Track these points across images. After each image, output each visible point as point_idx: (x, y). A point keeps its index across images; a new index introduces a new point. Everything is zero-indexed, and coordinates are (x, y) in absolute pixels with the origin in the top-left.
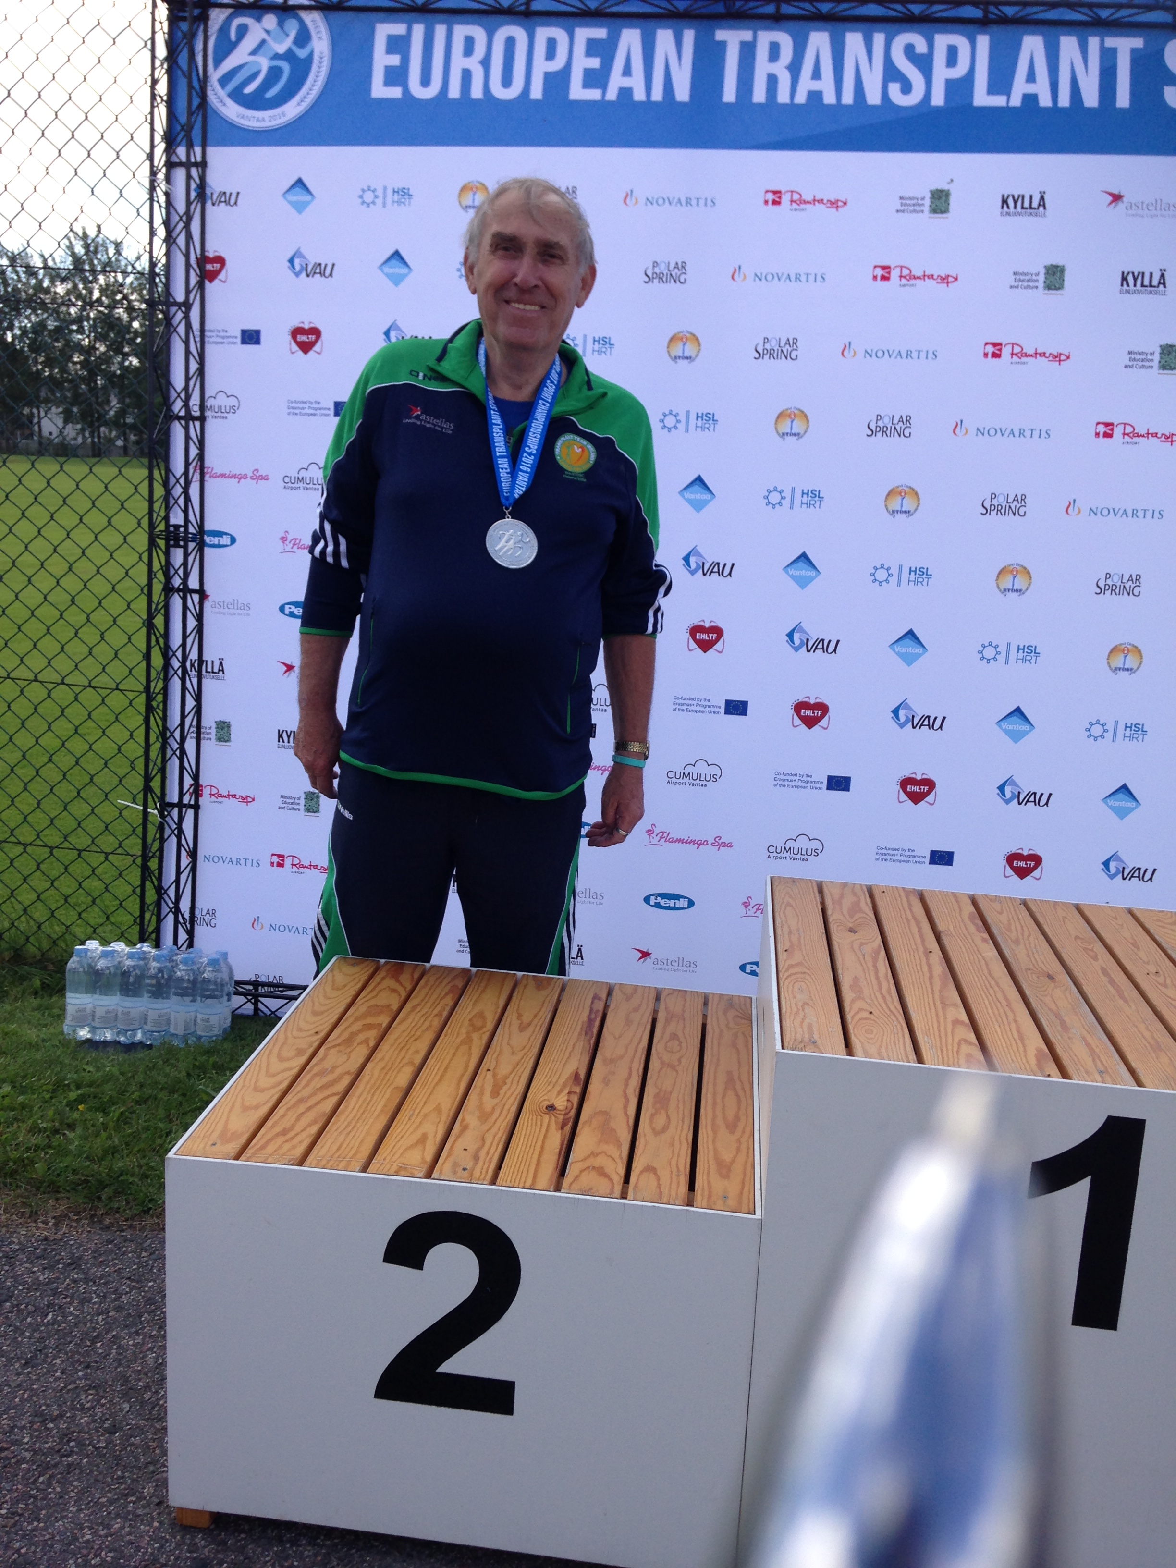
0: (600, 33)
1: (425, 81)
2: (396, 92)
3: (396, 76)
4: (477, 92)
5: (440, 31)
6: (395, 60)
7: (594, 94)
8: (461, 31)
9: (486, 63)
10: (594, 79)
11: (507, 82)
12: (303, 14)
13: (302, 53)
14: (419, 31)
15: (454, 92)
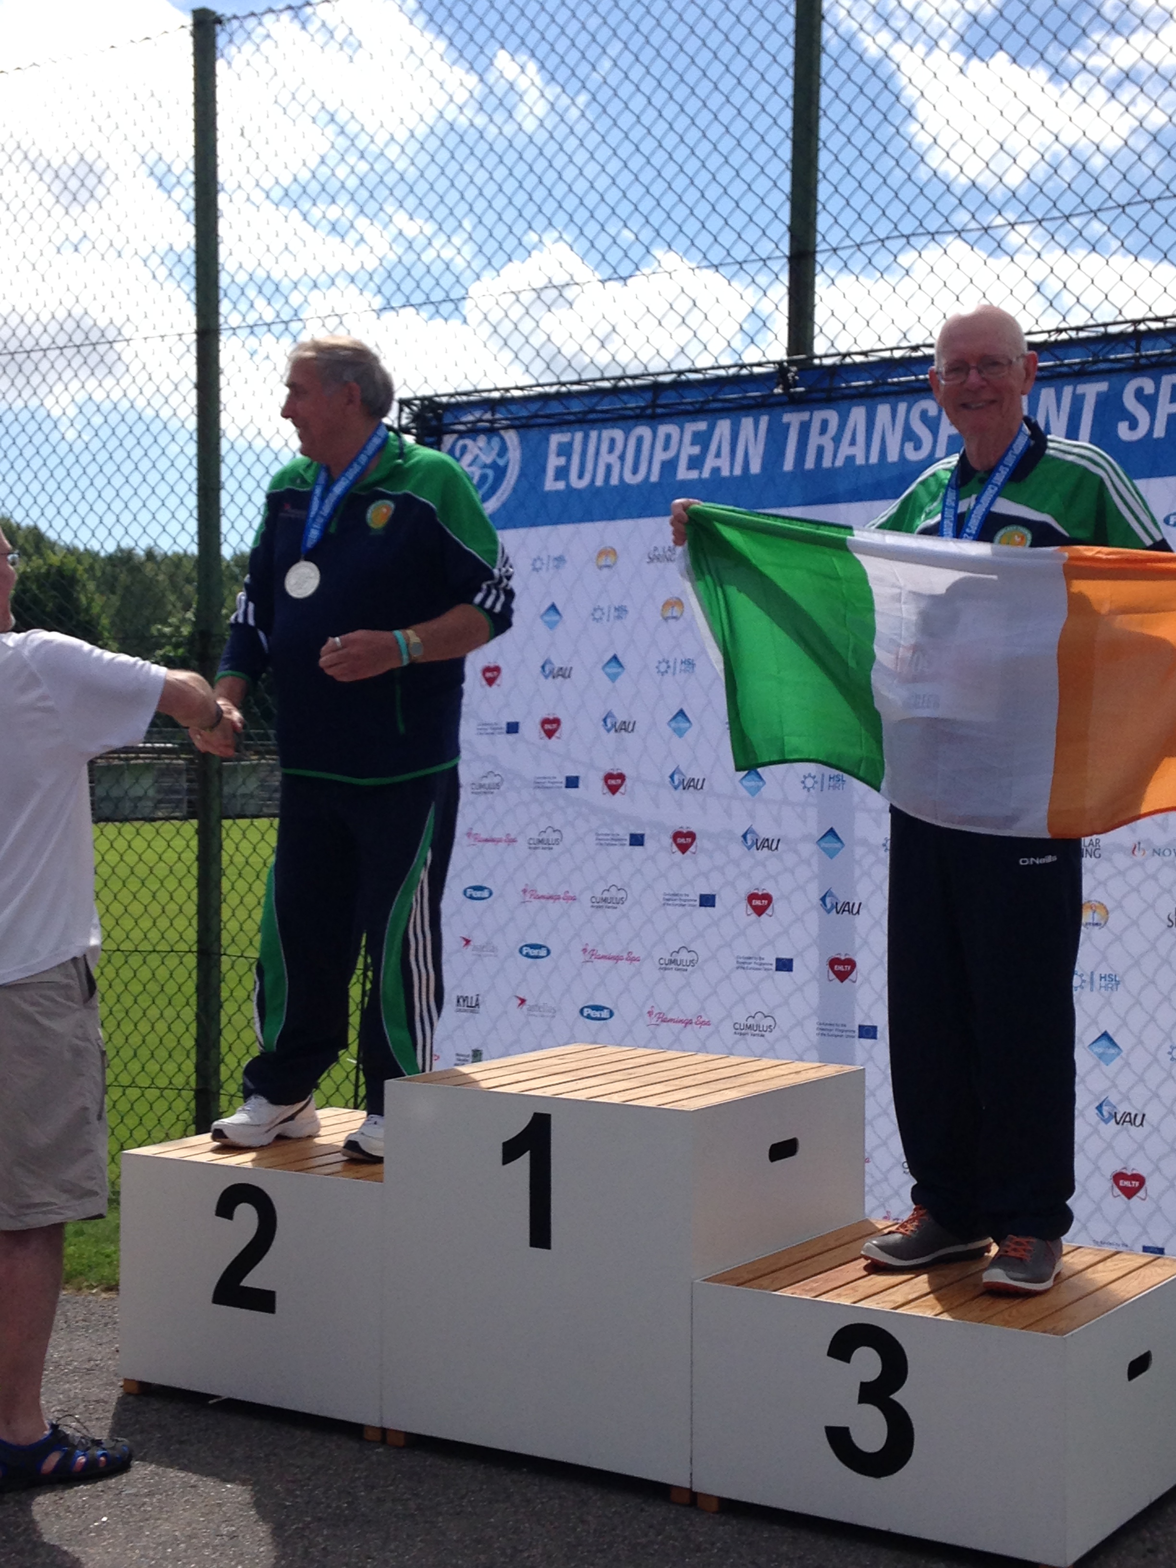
0: (702, 426)
1: (581, 476)
2: (561, 485)
3: (562, 473)
4: (614, 481)
5: (594, 434)
6: (562, 461)
7: (694, 475)
8: (607, 434)
9: (622, 458)
10: (695, 463)
11: (635, 471)
12: (502, 432)
13: (501, 462)
14: (579, 436)
15: (599, 482)
